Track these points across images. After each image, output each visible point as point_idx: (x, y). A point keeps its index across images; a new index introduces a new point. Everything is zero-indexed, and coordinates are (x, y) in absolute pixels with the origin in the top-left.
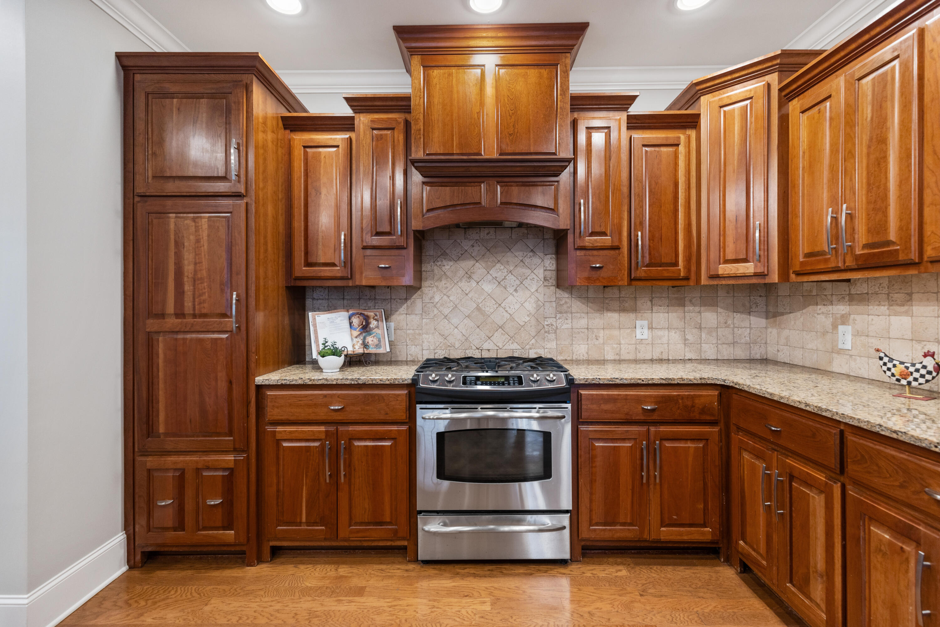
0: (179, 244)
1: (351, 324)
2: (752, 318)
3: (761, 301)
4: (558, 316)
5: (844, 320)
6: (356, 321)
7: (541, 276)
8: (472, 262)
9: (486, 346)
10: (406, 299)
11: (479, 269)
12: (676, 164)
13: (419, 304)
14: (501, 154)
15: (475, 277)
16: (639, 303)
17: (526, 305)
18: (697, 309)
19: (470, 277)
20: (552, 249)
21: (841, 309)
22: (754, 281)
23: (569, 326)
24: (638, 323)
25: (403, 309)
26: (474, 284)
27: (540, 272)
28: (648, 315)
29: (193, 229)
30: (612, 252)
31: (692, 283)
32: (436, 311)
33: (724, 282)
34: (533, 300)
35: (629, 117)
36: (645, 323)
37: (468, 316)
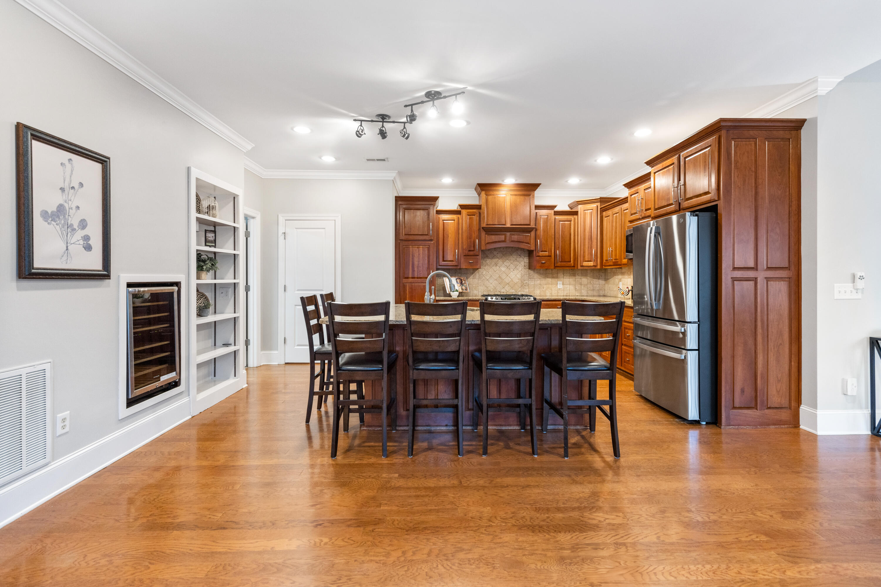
0: (413, 256)
1: (457, 282)
2: (600, 281)
3: (603, 275)
4: (529, 280)
5: (620, 280)
6: (458, 281)
7: (523, 265)
8: (497, 260)
9: (502, 291)
10: (473, 273)
11: (500, 262)
12: (570, 228)
13: (477, 275)
14: (512, 225)
15: (498, 265)
16: (559, 275)
17: (518, 275)
18: (580, 277)
19: (496, 265)
20: (527, 255)
21: (620, 277)
22: (593, 268)
23: (533, 283)
24: (559, 282)
25: (472, 277)
26: (498, 268)
27: (523, 263)
28: (562, 279)
29: (417, 251)
30: (549, 258)
31: (576, 268)
32: (484, 278)
33: (585, 268)
34: (520, 274)
35: (554, 212)
36: (561, 282)
37: (496, 280)
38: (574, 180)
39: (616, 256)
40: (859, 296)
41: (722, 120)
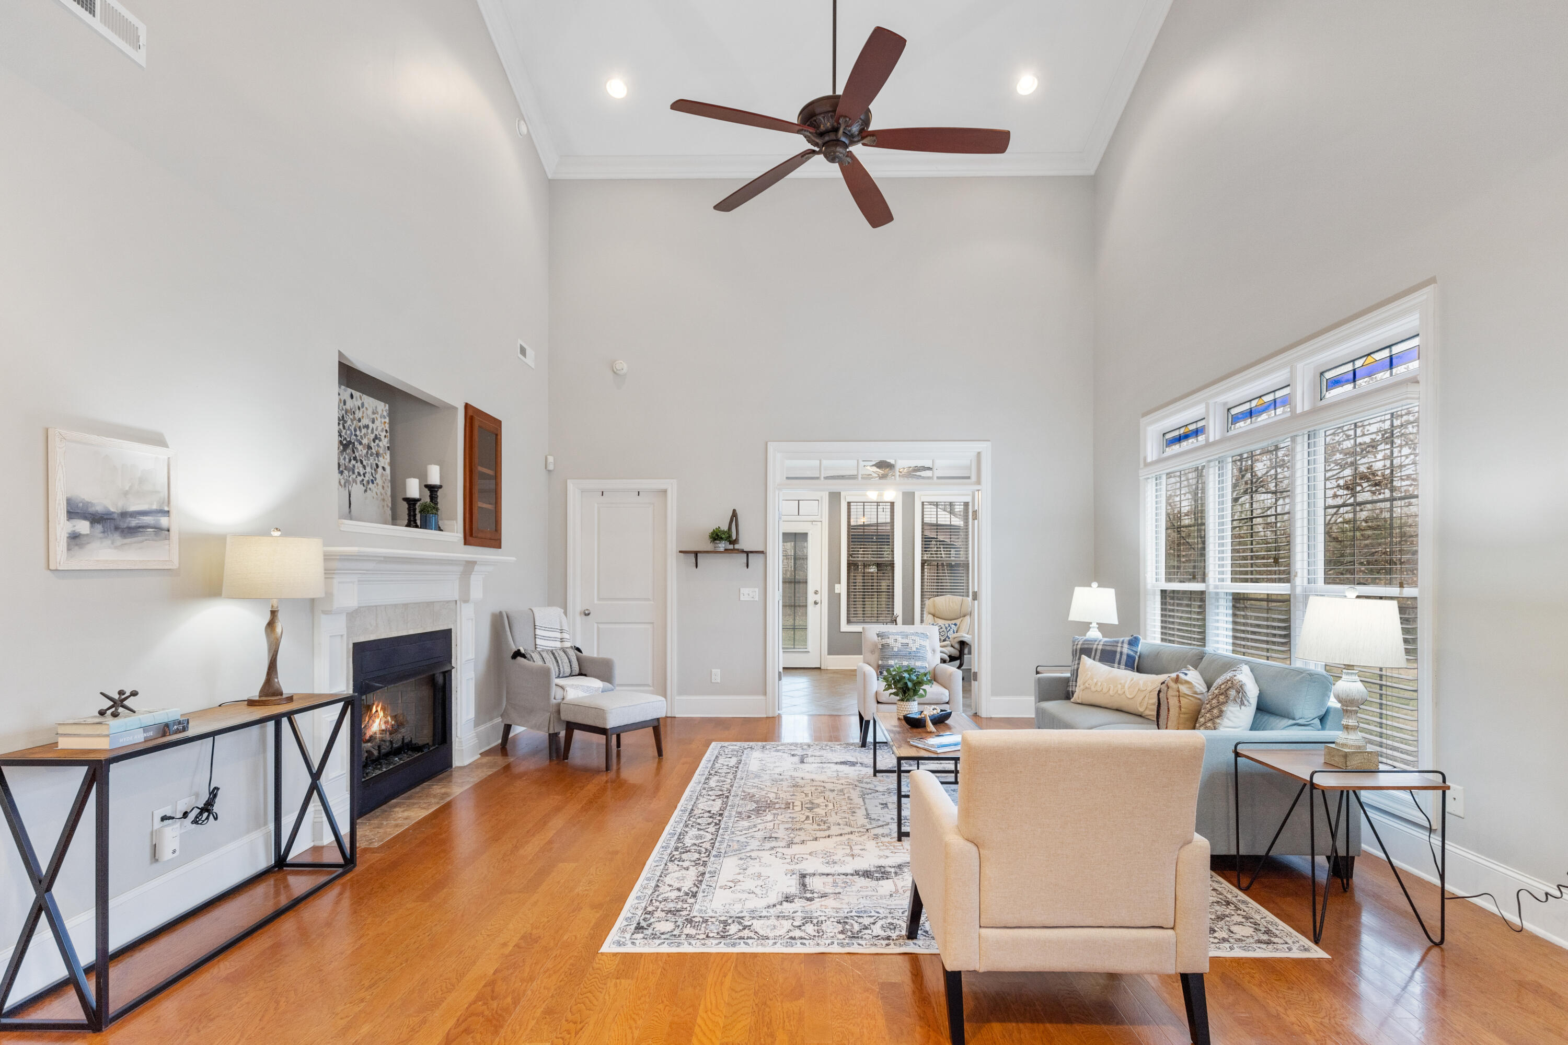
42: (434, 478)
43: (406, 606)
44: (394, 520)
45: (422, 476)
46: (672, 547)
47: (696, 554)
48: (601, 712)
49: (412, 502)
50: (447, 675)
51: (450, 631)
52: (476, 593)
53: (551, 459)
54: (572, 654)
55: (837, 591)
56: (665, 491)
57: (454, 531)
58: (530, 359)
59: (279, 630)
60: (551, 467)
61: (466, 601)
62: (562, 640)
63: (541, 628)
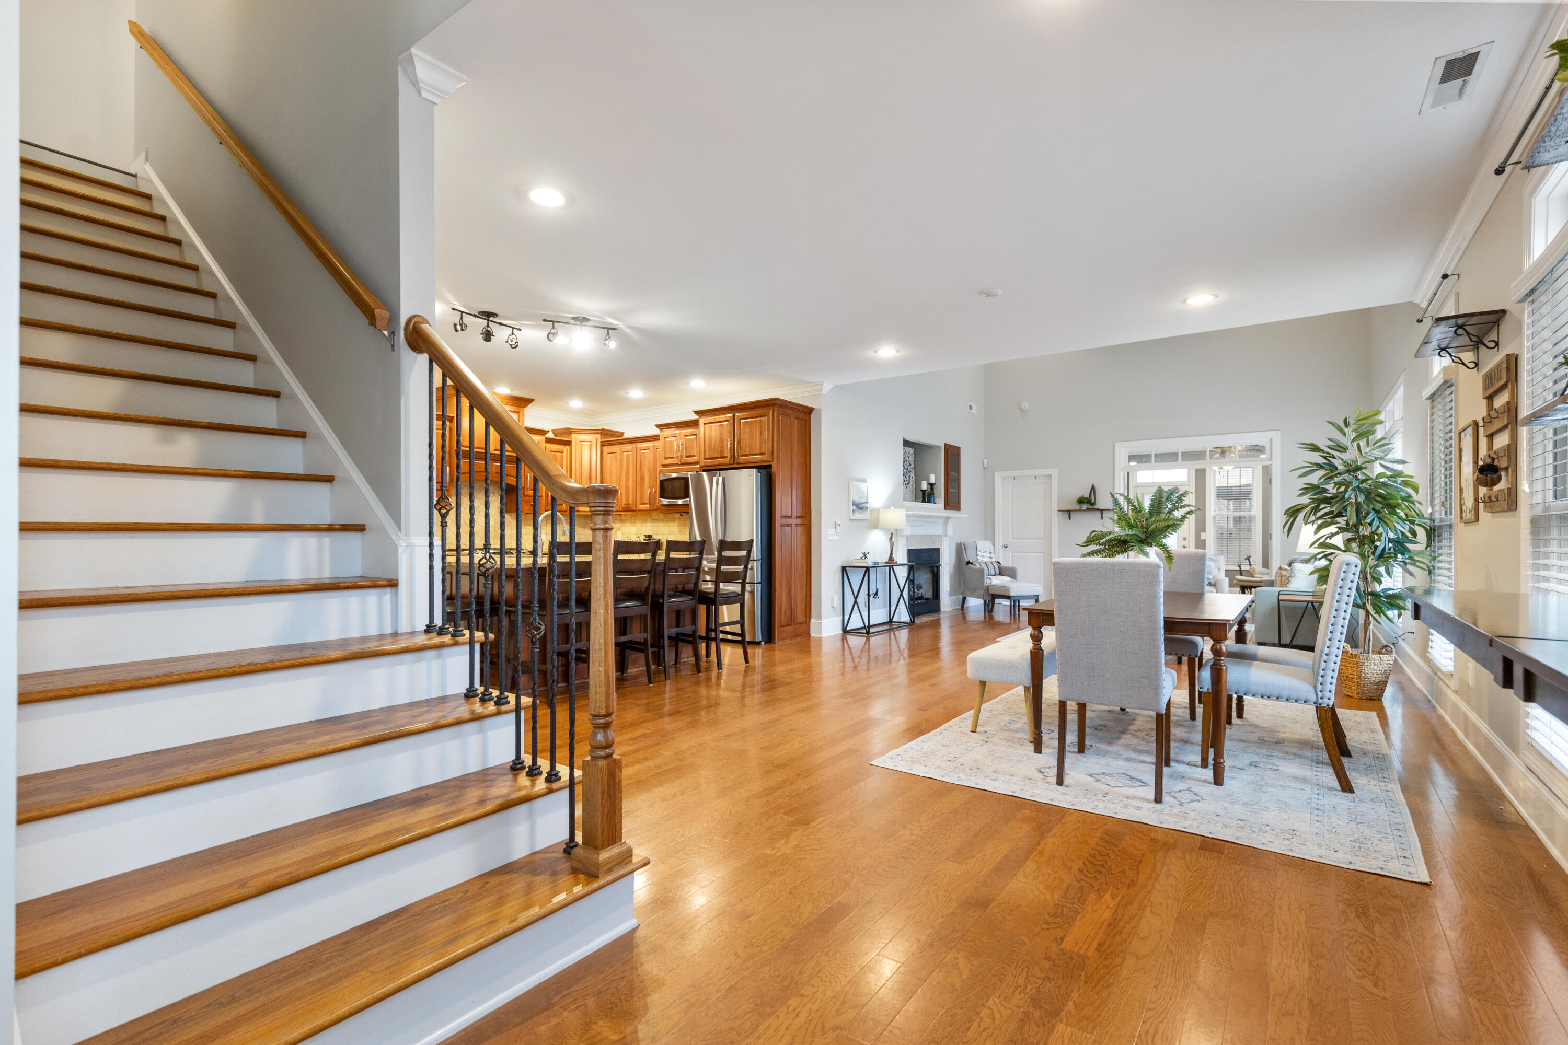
12: (563, 461)
38: (576, 403)
39: (627, 499)
40: (837, 538)
41: (776, 399)
42: (932, 481)
43: (923, 536)
44: (916, 500)
45: (927, 479)
46: (1055, 507)
47: (1069, 512)
48: (1007, 588)
49: (924, 492)
50: (938, 567)
51: (938, 550)
52: (950, 532)
53: (985, 461)
54: (996, 565)
55: (1202, 538)
56: (1051, 475)
57: (940, 504)
58: (974, 411)
59: (893, 539)
60: (986, 465)
61: (946, 536)
62: (991, 558)
63: (980, 551)
